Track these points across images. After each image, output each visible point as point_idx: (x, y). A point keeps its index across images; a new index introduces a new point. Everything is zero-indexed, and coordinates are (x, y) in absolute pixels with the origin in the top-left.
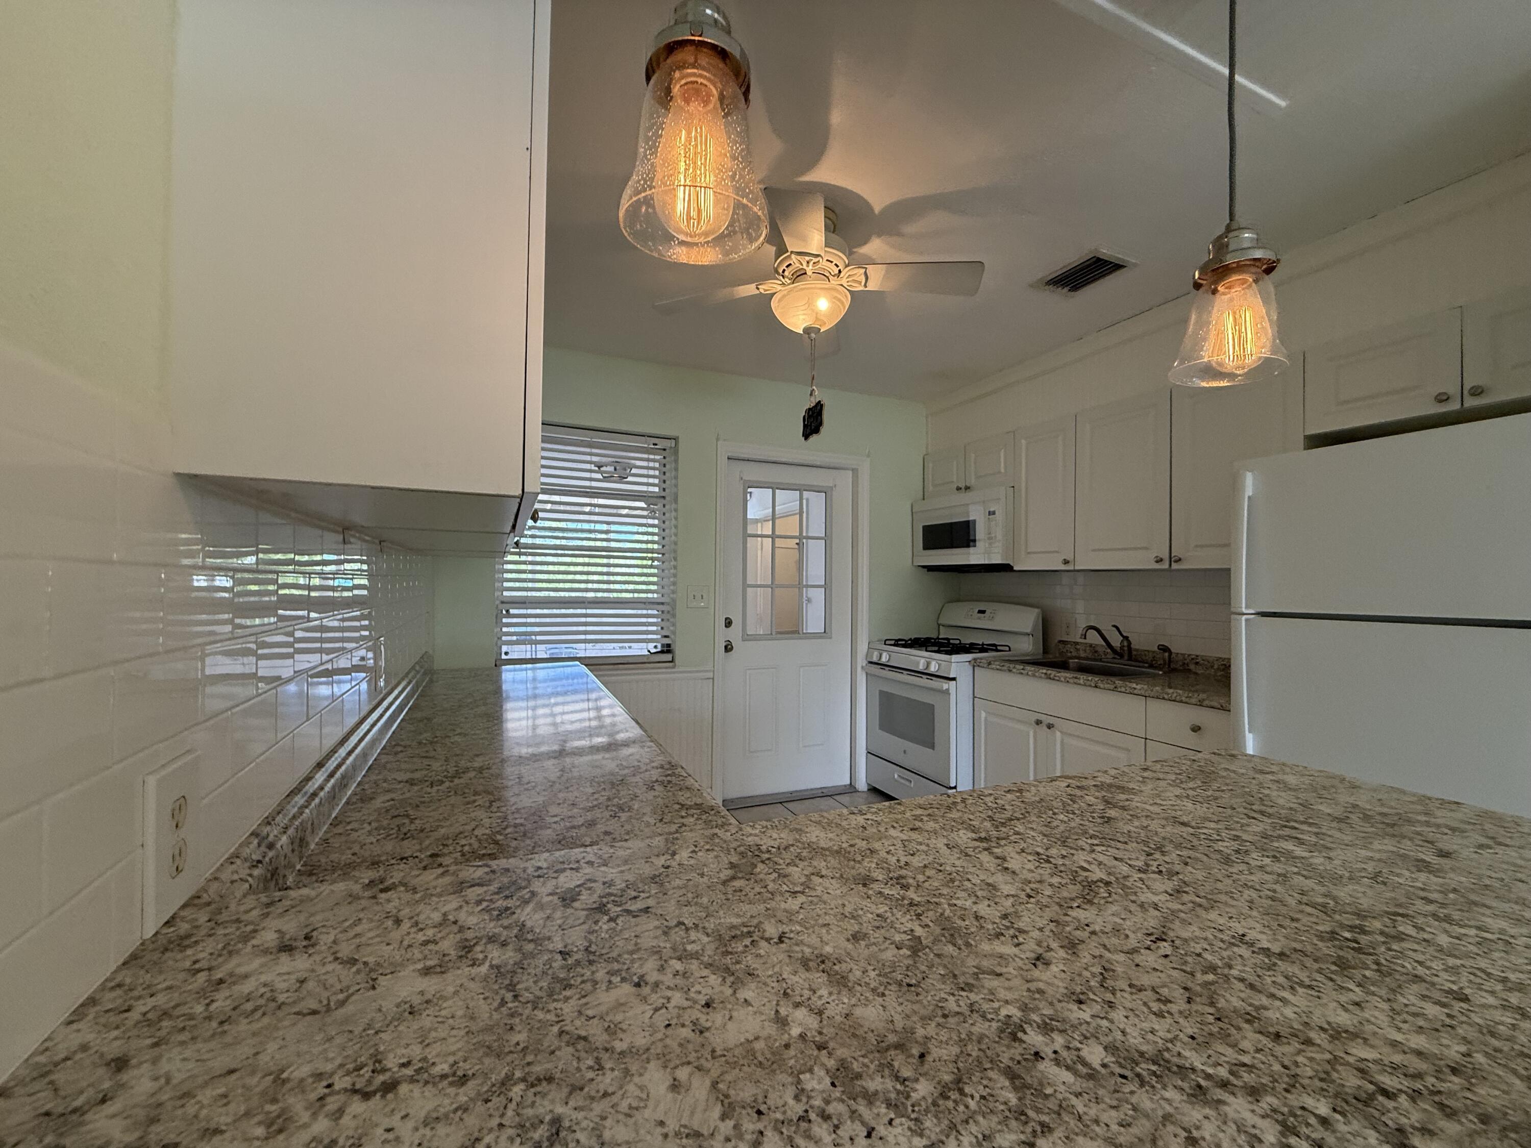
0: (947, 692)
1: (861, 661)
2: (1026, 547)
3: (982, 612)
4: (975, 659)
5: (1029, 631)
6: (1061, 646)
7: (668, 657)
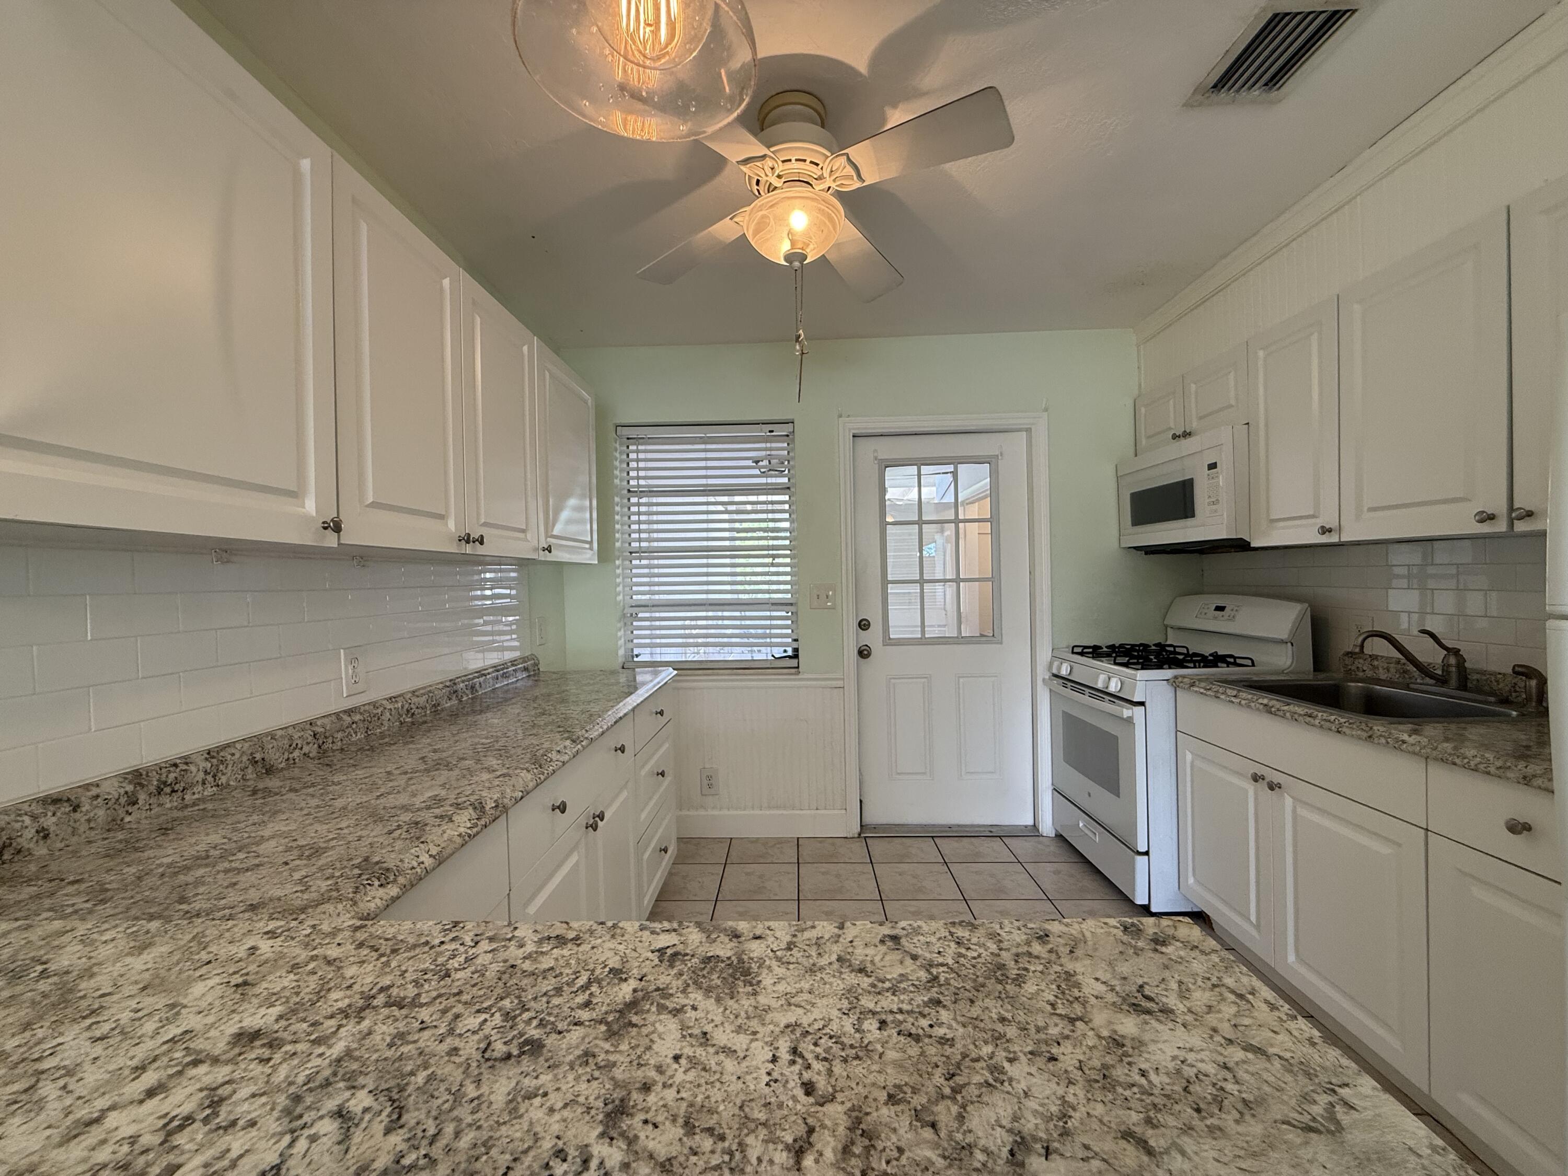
0: (1130, 721)
1: (1042, 673)
2: (1268, 514)
3: (1220, 609)
4: (1176, 677)
5: (1284, 636)
6: (1348, 661)
7: (794, 662)
